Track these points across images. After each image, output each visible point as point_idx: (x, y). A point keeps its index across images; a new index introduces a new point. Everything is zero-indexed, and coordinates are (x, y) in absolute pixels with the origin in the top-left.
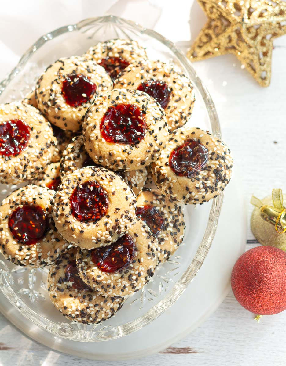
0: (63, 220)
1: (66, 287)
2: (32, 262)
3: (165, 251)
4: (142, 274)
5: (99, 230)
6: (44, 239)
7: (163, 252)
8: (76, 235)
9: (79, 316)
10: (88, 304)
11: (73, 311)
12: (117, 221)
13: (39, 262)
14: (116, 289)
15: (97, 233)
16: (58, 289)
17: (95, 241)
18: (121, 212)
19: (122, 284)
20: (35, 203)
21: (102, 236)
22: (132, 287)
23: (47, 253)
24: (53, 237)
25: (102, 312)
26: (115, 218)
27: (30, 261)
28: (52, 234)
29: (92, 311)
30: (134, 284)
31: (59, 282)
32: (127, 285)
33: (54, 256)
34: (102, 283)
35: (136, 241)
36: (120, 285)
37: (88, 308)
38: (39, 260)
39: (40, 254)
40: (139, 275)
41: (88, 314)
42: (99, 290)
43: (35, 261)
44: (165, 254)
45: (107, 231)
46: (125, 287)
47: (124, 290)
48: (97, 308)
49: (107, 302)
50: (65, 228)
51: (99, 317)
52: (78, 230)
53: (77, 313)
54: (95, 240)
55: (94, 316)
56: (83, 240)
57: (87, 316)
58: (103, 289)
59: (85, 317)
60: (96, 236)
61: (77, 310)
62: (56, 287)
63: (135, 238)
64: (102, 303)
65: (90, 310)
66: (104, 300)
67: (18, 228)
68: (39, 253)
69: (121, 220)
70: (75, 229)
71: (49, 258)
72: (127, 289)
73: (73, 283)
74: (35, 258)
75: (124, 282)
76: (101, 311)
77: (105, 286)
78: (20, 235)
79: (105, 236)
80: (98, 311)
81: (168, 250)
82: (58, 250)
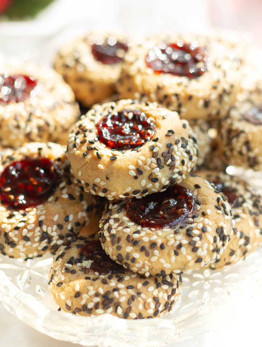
0: (84, 148)
1: (79, 268)
2: (28, 232)
3: (242, 234)
4: (209, 229)
5: (140, 156)
6: (51, 199)
7: (238, 234)
8: (104, 165)
9: (101, 306)
10: (116, 285)
11: (90, 297)
12: (169, 146)
13: (39, 232)
14: (166, 251)
15: (138, 160)
16: (67, 269)
17: (133, 172)
18: (176, 137)
19: (176, 240)
20: (39, 154)
21: (145, 164)
22: (191, 247)
23: (54, 216)
24: (65, 191)
25: (140, 299)
26: (166, 142)
27: (25, 230)
28: (63, 188)
29: (123, 295)
30: (195, 242)
31: (70, 262)
32: (185, 242)
33: (65, 226)
34: (143, 241)
35: (198, 194)
36: (172, 242)
37: (116, 289)
38: (38, 229)
39: (42, 218)
40: (204, 230)
41: (115, 301)
42: (136, 255)
43: (33, 230)
44: (241, 237)
45: (153, 157)
46: (180, 246)
47: (179, 251)
48: (132, 292)
49: (149, 285)
50: (86, 158)
51: (133, 308)
52: (108, 156)
53: (98, 299)
54: (133, 170)
55: (125, 306)
56: (115, 172)
57: (113, 304)
58: (143, 253)
59: (109, 307)
60: (137, 164)
61: (97, 295)
62: (64, 268)
63: (196, 191)
64: (140, 285)
65: (119, 294)
66: (143, 281)
67: (11, 188)
68: (40, 216)
69: (175, 147)
70: (102, 155)
71: (55, 227)
72: (183, 250)
73: (92, 261)
74: (33, 225)
75: (179, 237)
76: (138, 297)
77: (147, 246)
78: (12, 197)
79: (150, 166)
80: (133, 298)
81: (246, 234)
82: (71, 218)
